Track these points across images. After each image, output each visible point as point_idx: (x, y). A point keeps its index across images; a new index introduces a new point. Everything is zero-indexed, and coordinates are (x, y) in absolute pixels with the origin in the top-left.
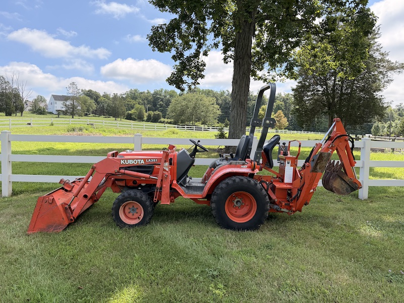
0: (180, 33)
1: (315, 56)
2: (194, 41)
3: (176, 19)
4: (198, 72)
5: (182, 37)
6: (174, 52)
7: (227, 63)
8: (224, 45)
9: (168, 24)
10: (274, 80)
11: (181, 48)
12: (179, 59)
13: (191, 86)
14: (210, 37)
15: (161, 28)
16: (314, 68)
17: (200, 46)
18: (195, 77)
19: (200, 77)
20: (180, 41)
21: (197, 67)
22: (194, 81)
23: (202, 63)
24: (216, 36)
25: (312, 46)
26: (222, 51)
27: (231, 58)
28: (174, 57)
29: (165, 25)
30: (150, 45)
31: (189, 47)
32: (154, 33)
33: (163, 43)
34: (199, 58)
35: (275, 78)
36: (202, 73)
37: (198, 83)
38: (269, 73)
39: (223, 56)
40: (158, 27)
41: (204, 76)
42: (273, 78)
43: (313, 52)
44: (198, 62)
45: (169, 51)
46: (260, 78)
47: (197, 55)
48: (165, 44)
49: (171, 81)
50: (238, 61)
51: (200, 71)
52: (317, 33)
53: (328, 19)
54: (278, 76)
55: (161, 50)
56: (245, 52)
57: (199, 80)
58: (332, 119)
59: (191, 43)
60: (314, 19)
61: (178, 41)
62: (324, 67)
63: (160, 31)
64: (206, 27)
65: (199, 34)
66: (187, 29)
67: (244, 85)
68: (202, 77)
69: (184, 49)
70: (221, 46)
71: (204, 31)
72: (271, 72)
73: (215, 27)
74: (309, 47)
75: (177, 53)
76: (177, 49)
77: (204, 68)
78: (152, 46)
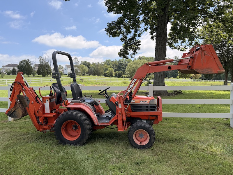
0: (124, 25)
1: (212, 31)
2: (133, 29)
3: (121, 17)
4: (136, 46)
5: (125, 27)
6: (121, 36)
8: (151, 29)
9: (116, 20)
10: (186, 48)
12: (125, 40)
13: (132, 55)
14: (142, 25)
15: (113, 23)
16: (212, 39)
17: (136, 32)
18: (134, 50)
20: (125, 30)
21: (135, 44)
22: (134, 52)
23: (138, 41)
24: (146, 24)
25: (209, 26)
26: (150, 34)
28: (122, 40)
29: (115, 21)
30: (107, 34)
31: (130, 32)
32: (109, 27)
33: (115, 32)
34: (136, 39)
35: (186, 47)
37: (137, 53)
38: (181, 44)
40: (111, 23)
42: (184, 47)
43: (210, 29)
44: (135, 41)
45: (118, 36)
46: (175, 48)
47: (134, 37)
48: (116, 32)
49: (120, 54)
50: (158, 38)
51: (138, 46)
52: (211, 17)
53: (219, 7)
55: (114, 36)
56: (162, 32)
57: (137, 51)
58: (227, 72)
59: (131, 30)
60: (209, 8)
61: (124, 30)
62: (218, 38)
63: (112, 25)
64: (139, 20)
65: (136, 24)
66: (129, 22)
68: (139, 49)
69: (127, 34)
70: (149, 31)
71: (138, 22)
72: (182, 43)
73: (145, 19)
74: (208, 26)
75: (123, 36)
76: (123, 34)
77: (140, 43)
78: (108, 34)
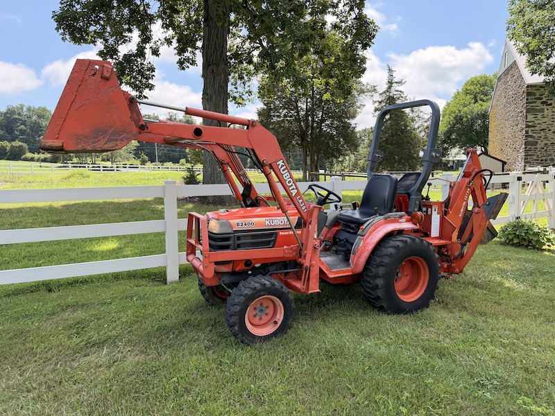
4: (144, 81)
6: (100, 45)
7: (183, 69)
8: (179, 41)
11: (111, 41)
17: (145, 40)
18: (138, 88)
19: (147, 87)
21: (140, 72)
22: (137, 93)
23: (149, 66)
26: (176, 51)
27: (188, 62)
28: (102, 54)
30: (57, 29)
31: (126, 40)
34: (144, 59)
36: (150, 81)
37: (145, 97)
39: (177, 58)
41: (153, 86)
44: (142, 64)
45: (94, 42)
47: (141, 53)
48: (83, 31)
50: (210, 68)
51: (147, 79)
54: (247, 94)
55: (75, 42)
56: (219, 55)
57: (146, 92)
67: (221, 104)
68: (151, 87)
69: (117, 42)
70: (175, 44)
73: (164, 12)
75: (106, 47)
76: (106, 41)
77: (153, 73)
78: (61, 31)
